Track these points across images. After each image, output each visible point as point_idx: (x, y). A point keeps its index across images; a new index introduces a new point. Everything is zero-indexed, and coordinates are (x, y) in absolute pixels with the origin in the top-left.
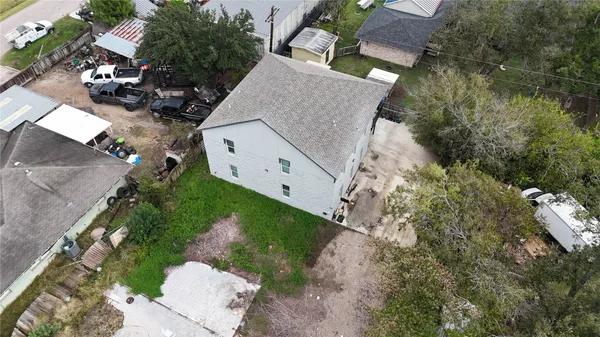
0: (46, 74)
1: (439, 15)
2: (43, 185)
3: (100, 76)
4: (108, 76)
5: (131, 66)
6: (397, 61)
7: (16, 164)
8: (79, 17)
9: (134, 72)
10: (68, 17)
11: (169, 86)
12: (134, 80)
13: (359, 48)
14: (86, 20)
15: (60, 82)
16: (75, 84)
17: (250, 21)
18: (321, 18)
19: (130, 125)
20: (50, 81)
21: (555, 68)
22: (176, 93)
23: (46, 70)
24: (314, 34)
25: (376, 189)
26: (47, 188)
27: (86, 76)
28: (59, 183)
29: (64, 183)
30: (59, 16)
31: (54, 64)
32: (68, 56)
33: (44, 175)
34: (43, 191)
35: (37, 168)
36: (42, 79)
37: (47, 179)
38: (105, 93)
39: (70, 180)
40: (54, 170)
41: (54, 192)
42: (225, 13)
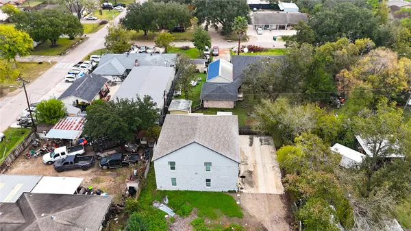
0: (13, 165)
1: (236, 81)
2: (66, 223)
3: (58, 155)
4: (63, 154)
5: (72, 145)
6: (225, 107)
7: (43, 215)
8: (20, 126)
9: (78, 147)
10: (10, 128)
11: (104, 150)
12: (81, 152)
13: (203, 105)
14: (26, 127)
15: (26, 167)
16: (38, 165)
17: (151, 101)
18: (175, 94)
19: (90, 178)
20: (19, 169)
21: (304, 92)
22: (111, 153)
23: (12, 162)
24: (179, 102)
25: (250, 170)
26: (69, 223)
27: (47, 158)
28: (75, 219)
29: (78, 218)
30: (6, 128)
31: (16, 157)
32: (24, 150)
33: (64, 216)
34: (67, 226)
35: (57, 213)
36: (11, 168)
37: (65, 219)
38: (67, 163)
39: (80, 215)
40: (68, 212)
41: (74, 225)
42: (138, 99)
